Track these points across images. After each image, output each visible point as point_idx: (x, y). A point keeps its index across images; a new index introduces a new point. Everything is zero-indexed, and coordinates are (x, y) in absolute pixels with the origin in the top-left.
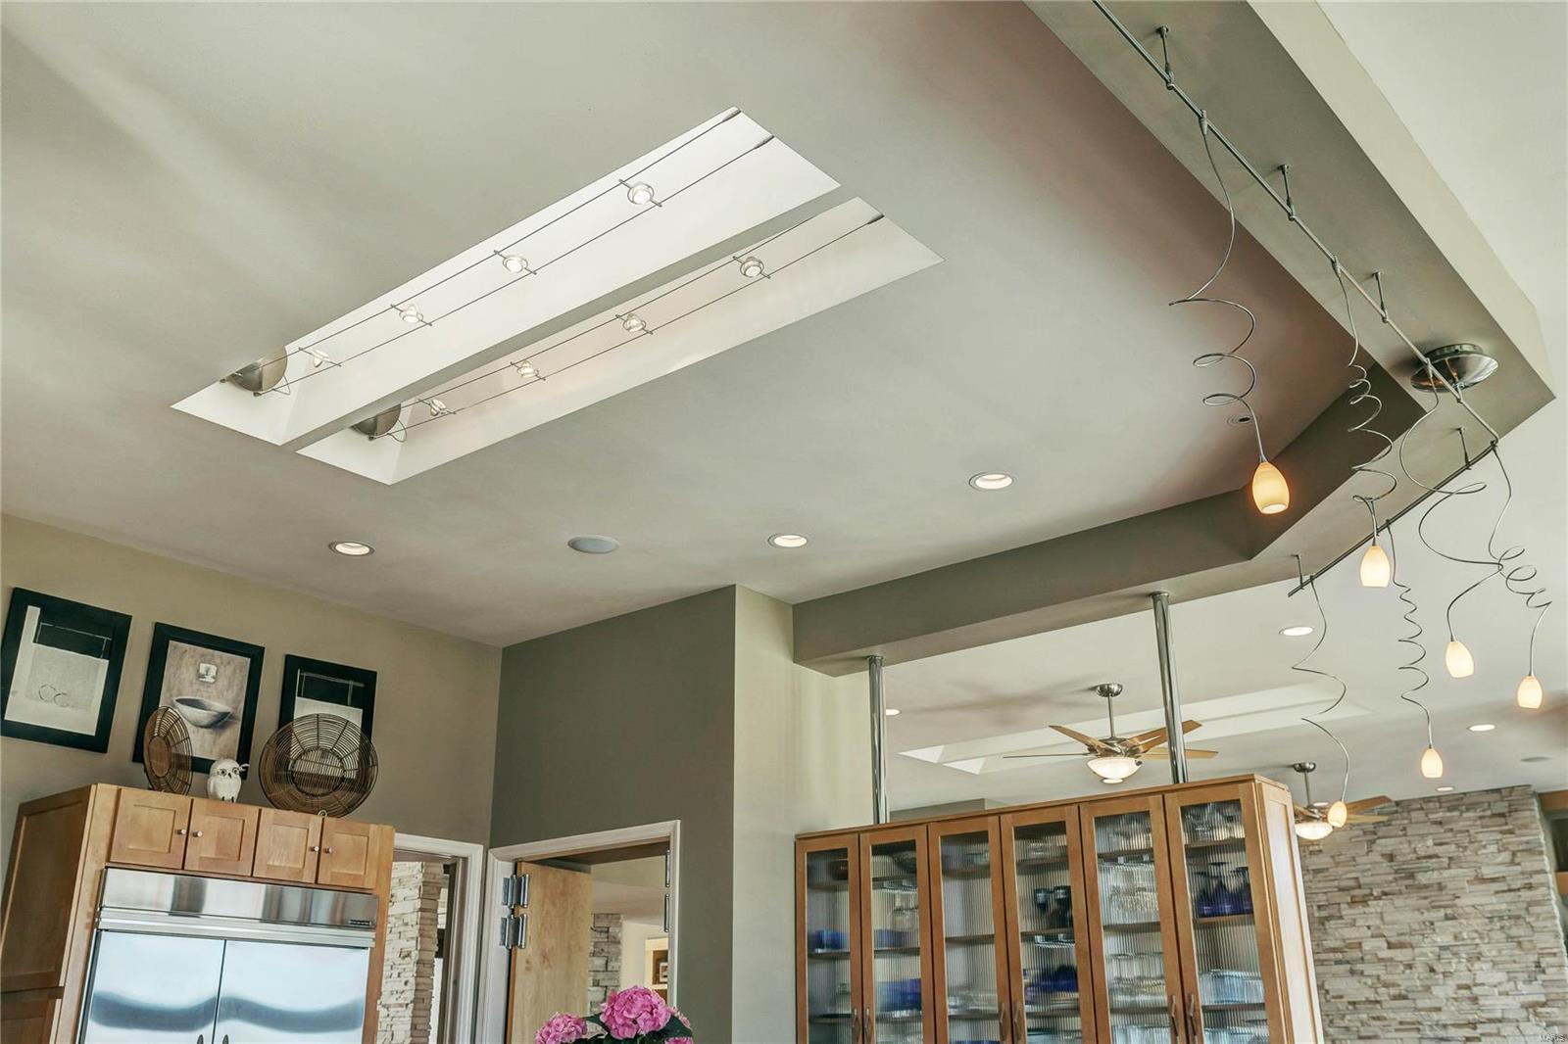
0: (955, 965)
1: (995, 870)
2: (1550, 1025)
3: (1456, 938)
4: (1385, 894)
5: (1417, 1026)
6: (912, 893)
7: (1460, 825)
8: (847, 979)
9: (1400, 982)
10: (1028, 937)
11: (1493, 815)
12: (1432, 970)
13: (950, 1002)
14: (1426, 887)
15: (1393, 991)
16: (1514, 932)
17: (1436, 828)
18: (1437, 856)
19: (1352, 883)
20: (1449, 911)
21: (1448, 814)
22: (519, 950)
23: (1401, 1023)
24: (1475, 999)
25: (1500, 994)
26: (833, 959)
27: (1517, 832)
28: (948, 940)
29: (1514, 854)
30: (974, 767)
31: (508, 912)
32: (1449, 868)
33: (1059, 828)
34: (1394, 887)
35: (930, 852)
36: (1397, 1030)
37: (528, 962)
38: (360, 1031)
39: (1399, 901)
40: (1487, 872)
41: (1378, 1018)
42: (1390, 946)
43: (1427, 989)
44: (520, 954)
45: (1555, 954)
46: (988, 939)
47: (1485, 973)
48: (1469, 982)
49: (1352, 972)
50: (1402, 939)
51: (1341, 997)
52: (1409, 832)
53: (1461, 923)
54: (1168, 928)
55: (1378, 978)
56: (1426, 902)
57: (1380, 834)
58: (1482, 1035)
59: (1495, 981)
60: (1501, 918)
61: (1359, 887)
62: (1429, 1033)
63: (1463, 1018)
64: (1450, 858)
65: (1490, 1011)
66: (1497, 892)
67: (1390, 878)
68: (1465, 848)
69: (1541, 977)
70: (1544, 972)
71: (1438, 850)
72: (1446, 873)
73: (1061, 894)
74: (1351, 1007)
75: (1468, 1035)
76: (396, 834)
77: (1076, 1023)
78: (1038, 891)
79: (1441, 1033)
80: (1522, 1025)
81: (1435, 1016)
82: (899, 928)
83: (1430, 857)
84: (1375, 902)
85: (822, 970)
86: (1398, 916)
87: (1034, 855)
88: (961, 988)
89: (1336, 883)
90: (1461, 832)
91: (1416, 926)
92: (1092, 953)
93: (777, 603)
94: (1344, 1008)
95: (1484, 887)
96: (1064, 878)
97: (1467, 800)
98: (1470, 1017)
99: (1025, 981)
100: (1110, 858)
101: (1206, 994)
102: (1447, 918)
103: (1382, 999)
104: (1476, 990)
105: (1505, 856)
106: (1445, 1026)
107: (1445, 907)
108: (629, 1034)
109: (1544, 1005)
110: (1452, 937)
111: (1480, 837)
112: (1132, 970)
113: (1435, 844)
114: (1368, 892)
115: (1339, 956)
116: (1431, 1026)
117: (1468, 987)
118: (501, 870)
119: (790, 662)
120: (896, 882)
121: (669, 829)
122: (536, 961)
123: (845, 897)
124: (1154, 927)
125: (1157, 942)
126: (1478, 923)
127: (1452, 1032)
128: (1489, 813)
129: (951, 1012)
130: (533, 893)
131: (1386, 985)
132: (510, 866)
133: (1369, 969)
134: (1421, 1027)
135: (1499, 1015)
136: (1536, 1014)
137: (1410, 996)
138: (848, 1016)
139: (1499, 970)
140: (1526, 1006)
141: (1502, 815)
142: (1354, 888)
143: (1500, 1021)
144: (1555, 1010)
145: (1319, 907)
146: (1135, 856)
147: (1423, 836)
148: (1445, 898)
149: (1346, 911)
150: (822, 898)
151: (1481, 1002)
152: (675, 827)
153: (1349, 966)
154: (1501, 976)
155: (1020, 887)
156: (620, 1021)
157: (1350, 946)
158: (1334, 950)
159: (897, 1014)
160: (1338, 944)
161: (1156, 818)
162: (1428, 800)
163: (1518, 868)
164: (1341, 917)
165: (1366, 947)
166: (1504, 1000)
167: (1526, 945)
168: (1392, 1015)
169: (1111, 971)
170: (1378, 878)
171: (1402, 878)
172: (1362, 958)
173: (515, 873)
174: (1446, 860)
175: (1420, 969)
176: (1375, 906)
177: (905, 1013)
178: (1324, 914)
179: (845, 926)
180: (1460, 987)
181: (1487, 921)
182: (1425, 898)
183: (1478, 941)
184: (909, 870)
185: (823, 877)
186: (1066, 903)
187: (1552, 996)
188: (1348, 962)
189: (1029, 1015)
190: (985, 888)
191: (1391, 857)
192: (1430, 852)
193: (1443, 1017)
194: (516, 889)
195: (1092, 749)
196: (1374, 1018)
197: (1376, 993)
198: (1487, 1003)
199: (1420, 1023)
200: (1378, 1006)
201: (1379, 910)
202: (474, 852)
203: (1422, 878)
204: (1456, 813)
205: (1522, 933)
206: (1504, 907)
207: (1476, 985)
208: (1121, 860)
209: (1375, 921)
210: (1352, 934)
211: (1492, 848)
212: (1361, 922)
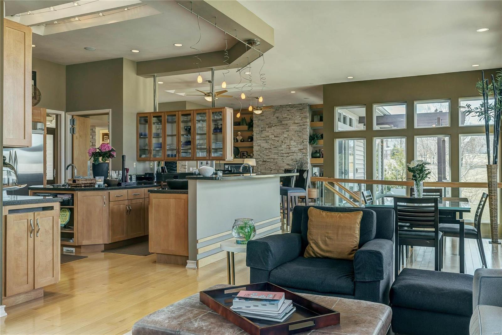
0: (169, 140)
1: (177, 122)
2: (303, 153)
3: (288, 135)
4: (275, 126)
6: (161, 126)
7: (293, 111)
8: (147, 142)
9: (276, 144)
10: (183, 135)
11: (299, 109)
12: (282, 142)
13: (167, 147)
14: (284, 124)
16: (299, 134)
17: (287, 112)
19: (269, 123)
20: (288, 130)
21: (291, 109)
22: (74, 135)
23: (275, 153)
25: (295, 147)
26: (145, 138)
27: (303, 113)
28: (167, 135)
29: (302, 118)
30: (183, 94)
31: (71, 126)
32: (289, 120)
33: (190, 115)
34: (277, 124)
35: (165, 118)
36: (274, 154)
37: (77, 137)
38: (43, 151)
39: (278, 127)
40: (296, 121)
41: (270, 152)
42: (275, 137)
43: (281, 146)
44: (75, 136)
45: (306, 139)
46: (175, 135)
47: (293, 143)
49: (266, 142)
50: (277, 135)
51: (264, 147)
52: (282, 112)
53: (289, 132)
54: (208, 134)
55: (272, 143)
56: (283, 127)
57: (276, 112)
58: (290, 155)
59: (294, 145)
60: (297, 131)
61: (270, 124)
62: (280, 155)
63: (287, 152)
64: (289, 118)
65: (292, 151)
66: (297, 126)
67: (277, 122)
68: (293, 116)
69: (303, 144)
71: (288, 116)
72: (288, 122)
73: (189, 127)
74: (265, 149)
75: (287, 155)
76: (47, 109)
77: (190, 151)
78: (185, 126)
79: (282, 155)
81: (282, 151)
82: (158, 132)
85: (142, 140)
86: (277, 130)
87: (185, 119)
88: (169, 144)
89: (266, 123)
90: (292, 113)
91: (280, 133)
92: (194, 139)
93: (133, 62)
95: (295, 125)
96: (190, 124)
97: (295, 106)
98: (288, 152)
99: (181, 143)
100: (199, 121)
101: (213, 146)
102: (287, 131)
103: (272, 148)
105: (300, 118)
106: (283, 154)
107: (287, 129)
108: (105, 151)
109: (303, 149)
111: (296, 114)
112: (201, 142)
113: (287, 115)
114: (272, 125)
115: (264, 139)
116: (280, 153)
117: (289, 146)
118: (69, 117)
119: (136, 75)
120: (158, 123)
121: (109, 111)
122: (78, 137)
123: (147, 126)
124: (205, 134)
125: (205, 136)
126: (293, 133)
127: (284, 155)
128: (298, 109)
129: (168, 149)
130: (76, 122)
131: (273, 145)
132: (71, 116)
133: (270, 142)
135: (294, 151)
136: (301, 151)
137: (277, 147)
138: (147, 149)
139: (295, 142)
140: (299, 150)
141: (301, 109)
143: (293, 152)
144: (304, 151)
145: (262, 128)
146: (203, 121)
147: (285, 113)
148: (287, 127)
149: (267, 129)
150: (142, 126)
151: (291, 149)
152: (110, 111)
154: (295, 144)
155: (182, 125)
156: (103, 149)
157: (267, 137)
158: (263, 137)
159: (157, 149)
160: (265, 136)
161: (207, 114)
162: (287, 105)
163: (302, 121)
164: (266, 130)
165: (270, 137)
166: (295, 148)
167: (301, 137)
168: (273, 151)
169: (197, 142)
170: (274, 122)
171: (279, 122)
172: (269, 139)
173: (72, 118)
174: (288, 119)
175: (280, 142)
176: (273, 128)
177: (158, 149)
178: (262, 129)
179: (147, 132)
180: (287, 146)
181: (295, 132)
183: (292, 136)
184: (160, 121)
185: (143, 122)
186: (190, 129)
187: (304, 148)
188: (266, 140)
189: (182, 149)
190: (175, 125)
191: (278, 118)
192: (286, 117)
193: (283, 152)
194: (73, 121)
195: (206, 95)
197: (271, 146)
198: (292, 149)
199: (278, 153)
202: (63, 113)
203: (283, 122)
204: (292, 109)
205: (301, 135)
206: (298, 129)
207: (290, 145)
208: (201, 121)
209: (272, 131)
210: (267, 134)
211: (298, 117)
212: (269, 132)
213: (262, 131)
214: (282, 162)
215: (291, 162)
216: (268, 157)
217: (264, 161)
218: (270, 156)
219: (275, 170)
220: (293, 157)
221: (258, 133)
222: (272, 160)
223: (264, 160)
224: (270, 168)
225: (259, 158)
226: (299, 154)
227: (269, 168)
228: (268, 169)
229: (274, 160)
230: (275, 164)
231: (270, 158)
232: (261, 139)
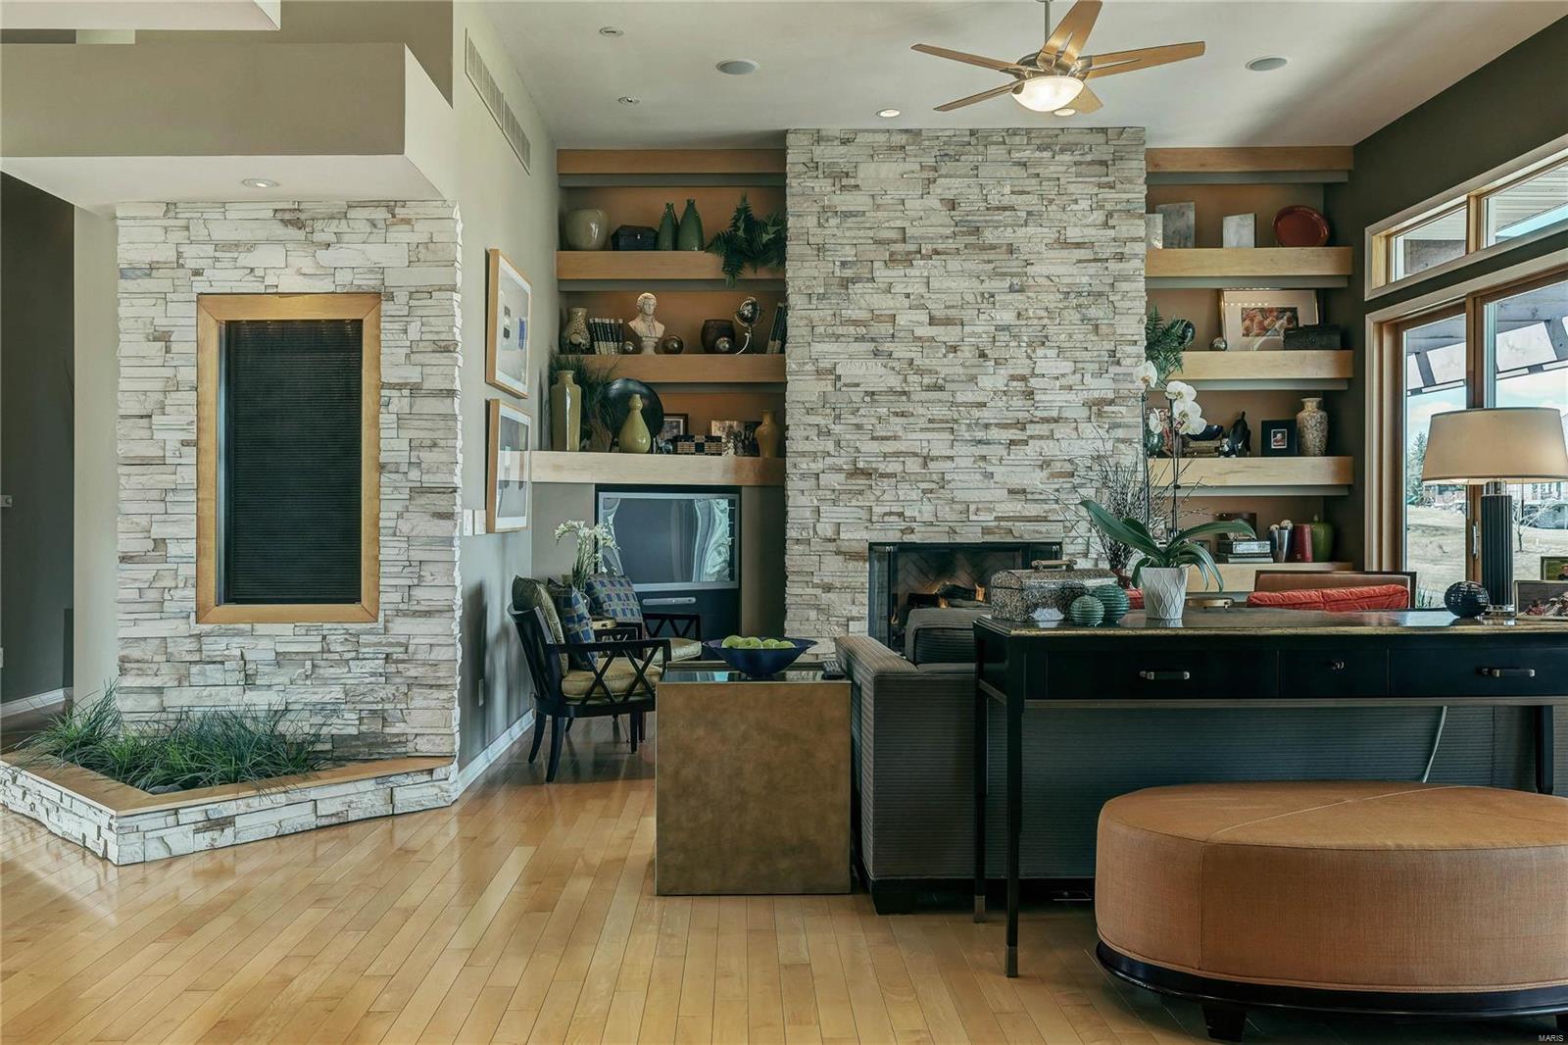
2: (1115, 426)
3: (1019, 315)
4: (937, 252)
5: (951, 425)
7: (1052, 170)
9: (938, 369)
11: (1093, 163)
12: (983, 355)
14: (993, 247)
15: (927, 380)
16: (1093, 312)
17: (1019, 171)
18: (1012, 208)
19: (894, 235)
20: (1016, 281)
21: (1038, 154)
23: (931, 421)
24: (1029, 394)
25: (1062, 388)
27: (1118, 186)
29: (1109, 215)
32: (1026, 225)
34: (951, 244)
36: (922, 430)
39: (954, 265)
40: (1073, 234)
41: (903, 414)
42: (933, 321)
43: (973, 379)
47: (1048, 363)
48: (1026, 372)
49: (876, 354)
50: (952, 313)
51: (857, 385)
52: (982, 172)
53: (1028, 298)
55: (911, 362)
56: (989, 267)
57: (943, 172)
58: (1031, 437)
59: (1056, 372)
60: (1079, 294)
61: (904, 241)
62: (967, 436)
63: (1010, 416)
64: (1029, 213)
65: (1045, 409)
66: (1080, 261)
67: (948, 231)
68: (1051, 202)
69: (1114, 369)
70: (1118, 363)
71: (1018, 200)
72: (1021, 232)
74: (867, 399)
75: (1015, 438)
79: (980, 435)
80: (1081, 426)
81: (976, 413)
83: (1005, 209)
84: (922, 263)
86: (948, 283)
89: (871, 233)
90: (1049, 179)
91: (970, 298)
94: (859, 400)
95: (1065, 253)
97: (1062, 139)
98: (1021, 415)
102: (1012, 289)
103: (912, 389)
104: (1033, 382)
105: (1098, 216)
106: (987, 426)
107: (1012, 275)
109: (1112, 402)
110: (1015, 314)
111: (1072, 188)
113: (1013, 193)
114: (913, 248)
115: (862, 330)
116: (969, 425)
117: (1023, 378)
126: (1051, 299)
127: (995, 434)
128: (1089, 158)
131: (920, 372)
133: (901, 351)
134: (955, 426)
135: (1055, 414)
136: (1100, 414)
137: (948, 386)
139: (1066, 359)
140: (1088, 404)
141: (1103, 163)
142: (895, 242)
143: (1056, 421)
144: (1123, 409)
145: (843, 264)
147: (999, 182)
148: (1015, 263)
149: (882, 273)
151: (1037, 398)
153: (874, 344)
154: (1066, 367)
157: (876, 318)
158: (856, 323)
160: (864, 315)
162: (1014, 132)
163: (1111, 233)
164: (873, 280)
165: (901, 320)
166: (1065, 396)
167: (1104, 329)
168: (921, 411)
170: (931, 230)
171: (964, 234)
172: (893, 336)
174: (1024, 214)
175: (967, 353)
176: (921, 267)
178: (848, 273)
180: (1013, 378)
181: (1061, 296)
182: (990, 262)
183: (1045, 321)
187: (1123, 393)
188: (873, 340)
191: (952, 205)
192: (1006, 201)
193: (985, 415)
196: (896, 414)
197: (905, 381)
198: (1044, 398)
199: (956, 421)
200: (904, 398)
201: (926, 274)
203: (989, 236)
204: (1047, 154)
205: (1101, 314)
206: (1085, 280)
207: (1033, 375)
209: (918, 288)
210: (884, 303)
211: (1084, 204)
212: (898, 288)
213: (845, 283)
214: (978, 477)
215: (1035, 480)
216: (889, 447)
217: (856, 472)
218: (895, 438)
219: (931, 524)
220: (1049, 448)
221: (822, 297)
222: (913, 465)
223: (861, 465)
224: (901, 515)
225: (829, 455)
226: (1088, 430)
227: (891, 514)
228: (886, 518)
229: (925, 465)
230: (931, 491)
231: (897, 454)
232: (840, 330)
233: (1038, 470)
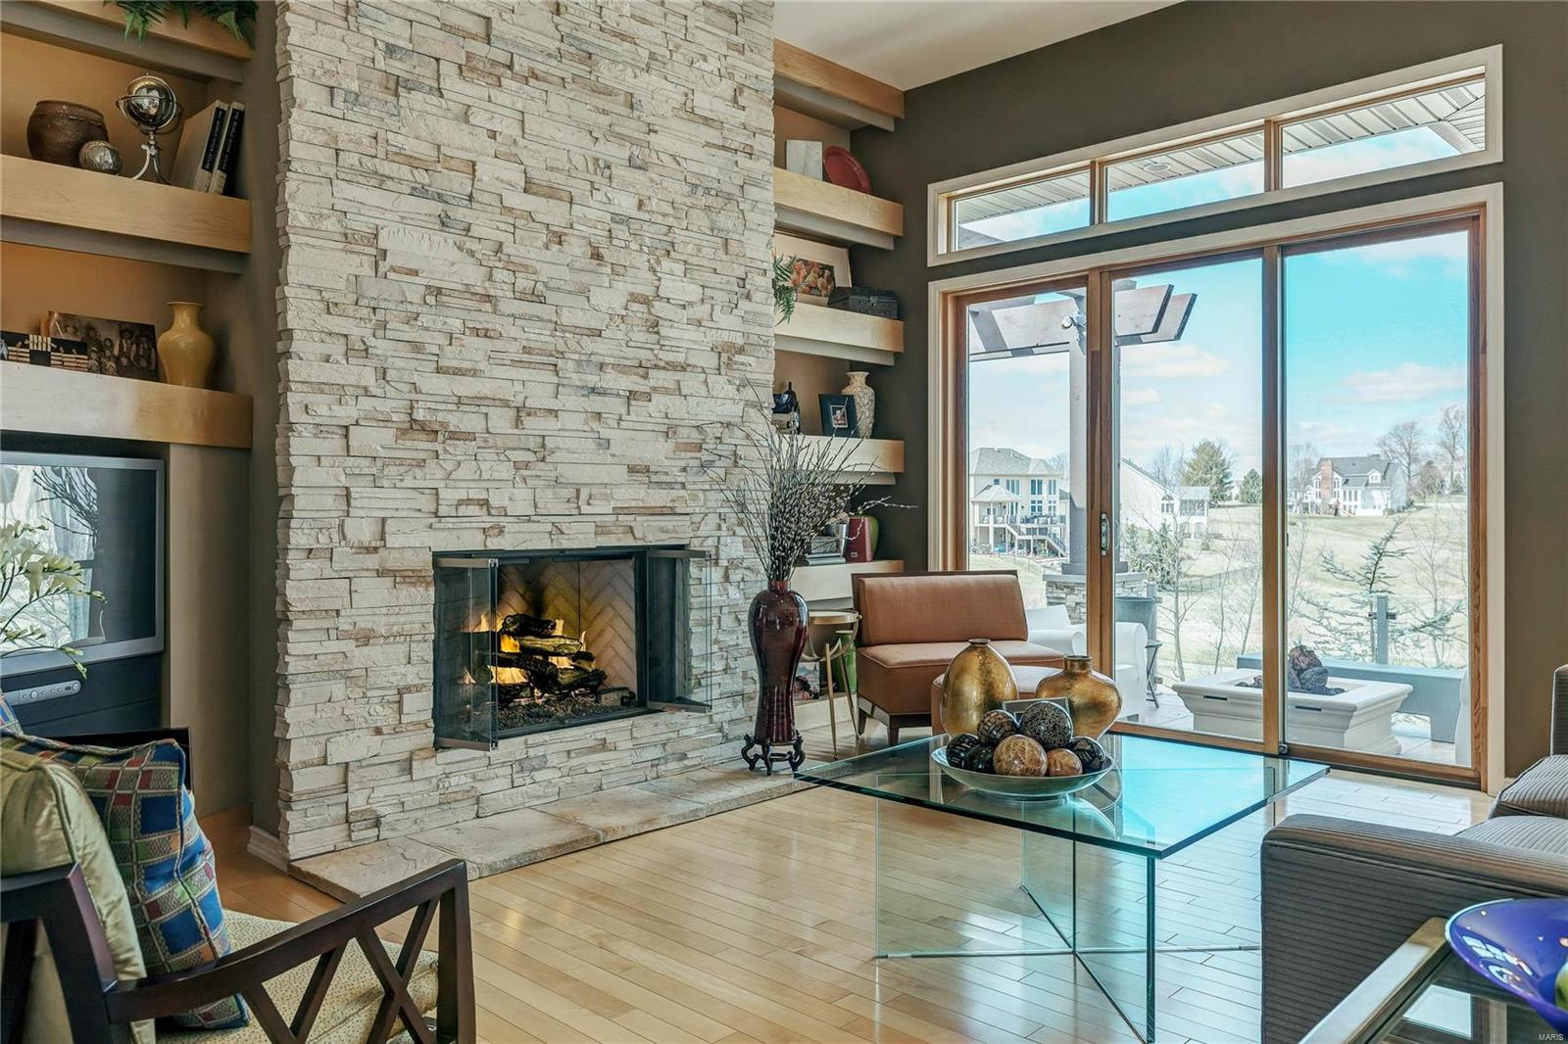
2: (745, 383)
3: (641, 205)
4: (535, 75)
5: (553, 360)
9: (538, 266)
12: (597, 256)
14: (609, 92)
15: (523, 283)
16: (722, 220)
18: (631, 39)
19: (472, 24)
20: (636, 151)
23: (526, 350)
24: (654, 326)
25: (689, 321)
27: (748, 53)
29: (738, 91)
32: (648, 71)
34: (554, 68)
36: (515, 363)
39: (557, 102)
40: (701, 103)
41: (485, 334)
42: (530, 187)
43: (584, 292)
47: (674, 283)
48: (649, 291)
49: (444, 222)
50: (559, 179)
51: (416, 273)
53: (652, 181)
55: (499, 248)
56: (604, 120)
58: (654, 389)
60: (707, 191)
61: (488, 40)
62: (576, 380)
63: (630, 356)
64: (652, 56)
65: (672, 349)
66: (708, 144)
67: (553, 45)
68: (677, 47)
69: (744, 304)
70: (748, 297)
71: (639, 31)
72: (643, 79)
74: (431, 300)
75: (636, 388)
79: (592, 380)
80: (712, 379)
81: (588, 345)
83: (623, 37)
84: (515, 85)
86: (549, 130)
90: (675, 13)
91: (579, 162)
94: (416, 298)
95: (692, 127)
98: (644, 355)
102: (631, 163)
103: (500, 293)
104: (659, 308)
105: (726, 87)
106: (601, 367)
107: (632, 142)
109: (741, 351)
110: (635, 201)
111: (700, 36)
113: (633, 16)
114: (501, 56)
115: (423, 177)
116: (579, 362)
117: (646, 301)
126: (677, 190)
127: (612, 380)
131: (512, 267)
133: (487, 226)
134: (560, 363)
135: (680, 358)
137: (551, 297)
139: (693, 281)
140: (718, 350)
142: (474, 37)
143: (683, 369)
145: (390, 50)
148: (634, 124)
151: (662, 332)
153: (441, 205)
154: (693, 292)
158: (413, 162)
160: (424, 150)
163: (741, 116)
164: (438, 93)
165: (484, 174)
166: (694, 334)
167: (734, 247)
168: (514, 332)
170: (529, 35)
171: (571, 57)
172: (471, 198)
174: (645, 54)
175: (575, 248)
176: (512, 93)
178: (397, 67)
180: (634, 298)
181: (689, 189)
182: (604, 112)
183: (671, 221)
187: (754, 339)
188: (440, 198)
192: (625, 26)
193: (600, 349)
196: (476, 332)
197: (490, 278)
198: (670, 334)
199: (559, 354)
200: (488, 307)
201: (519, 106)
203: (606, 74)
205: (731, 225)
206: (714, 172)
207: (658, 297)
209: (508, 128)
210: (459, 140)
211: (712, 65)
212: (478, 118)
213: (397, 86)
214: (591, 445)
215: (657, 452)
216: (466, 387)
217: (414, 426)
218: (474, 373)
219: (528, 519)
220: (675, 406)
221: (353, 99)
222: (501, 421)
223: (420, 415)
224: (485, 504)
225: (367, 393)
226: (721, 385)
227: (468, 502)
228: (462, 510)
229: (518, 422)
230: (527, 465)
231: (478, 401)
232: (386, 168)
233: (662, 439)
